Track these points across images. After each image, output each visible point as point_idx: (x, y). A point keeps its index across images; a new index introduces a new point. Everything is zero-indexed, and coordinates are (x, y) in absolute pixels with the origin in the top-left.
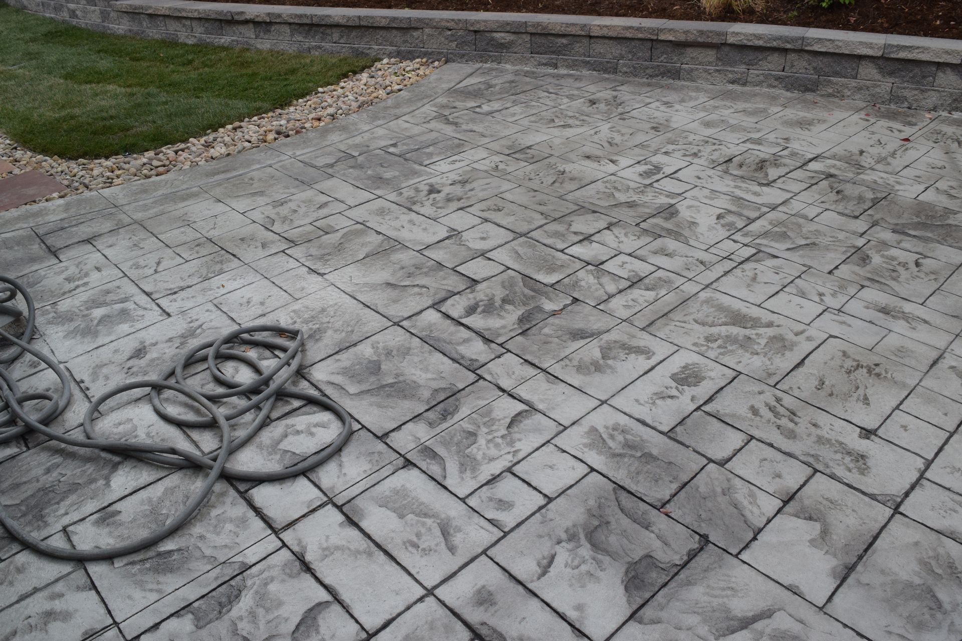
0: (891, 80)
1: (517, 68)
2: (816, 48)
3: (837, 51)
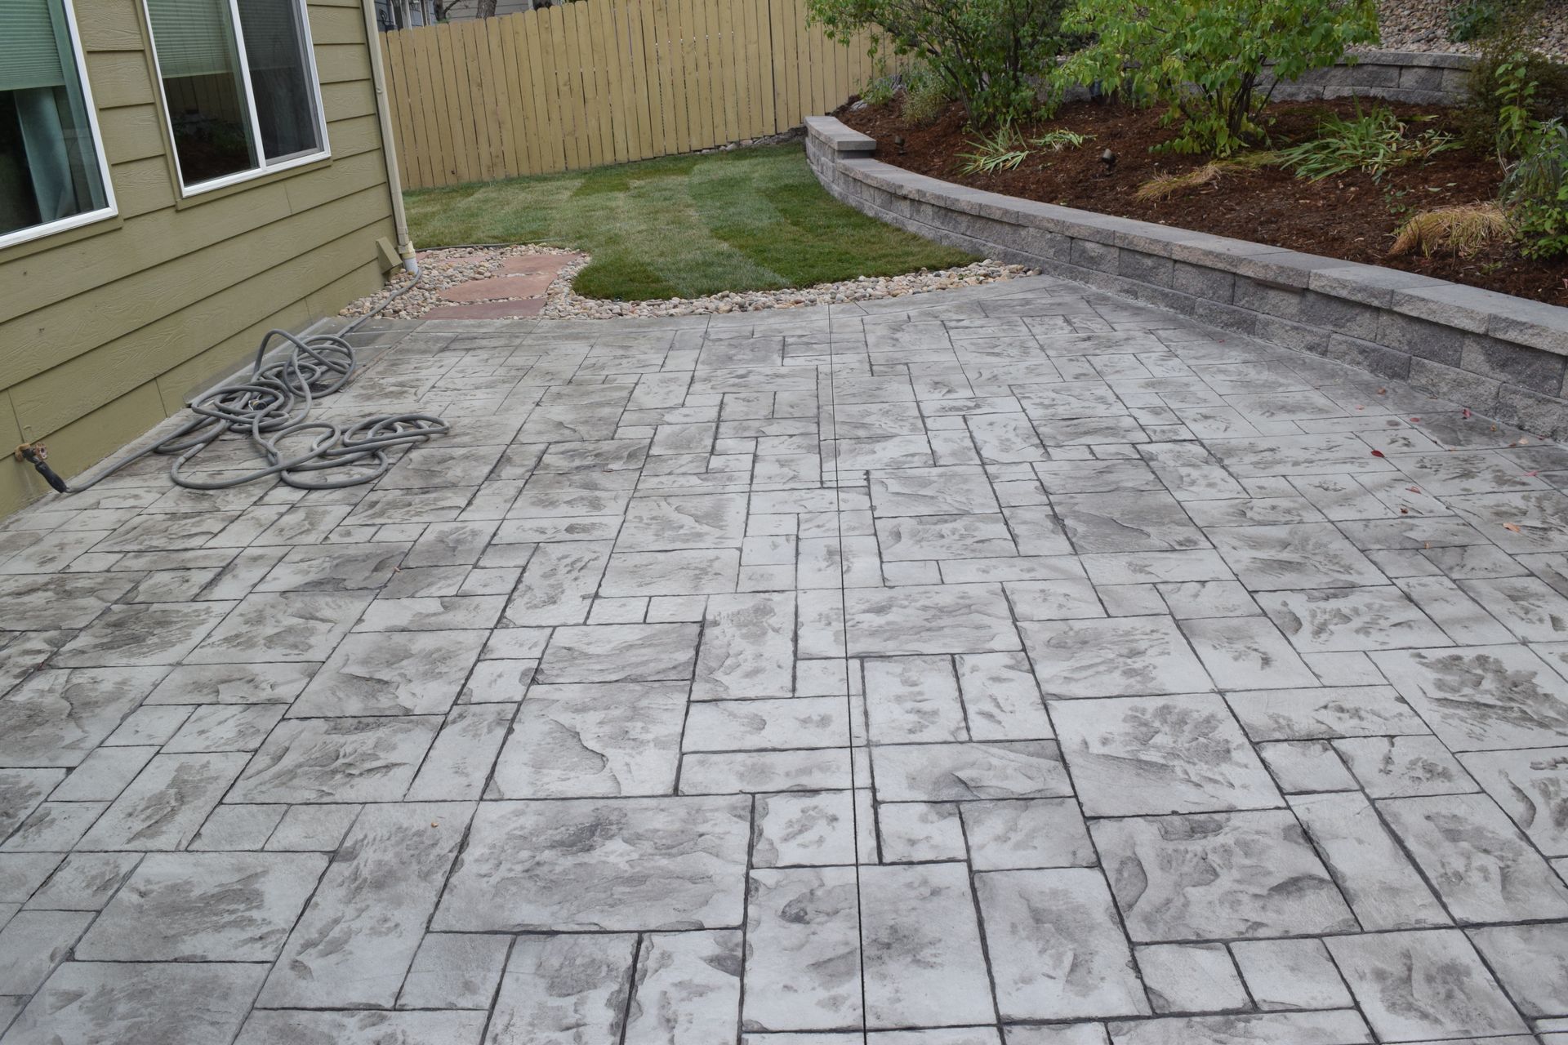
0: (1503, 377)
1: (1101, 291)
2: (1405, 310)
3: (1431, 318)
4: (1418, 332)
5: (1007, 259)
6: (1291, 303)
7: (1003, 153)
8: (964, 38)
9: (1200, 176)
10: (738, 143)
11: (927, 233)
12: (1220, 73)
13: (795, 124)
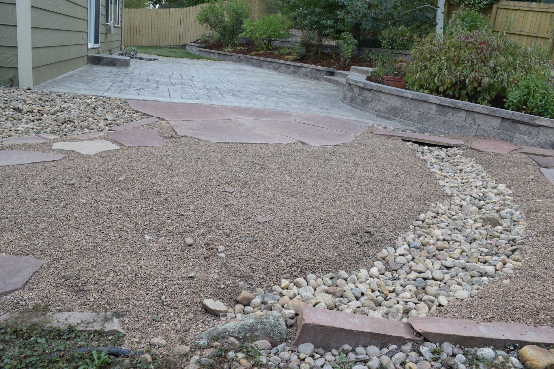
4: (279, 64)
5: (229, 61)
6: (266, 63)
7: (229, 49)
8: (225, 28)
9: (260, 53)
10: (170, 46)
11: (215, 58)
12: (264, 37)
13: (184, 44)
